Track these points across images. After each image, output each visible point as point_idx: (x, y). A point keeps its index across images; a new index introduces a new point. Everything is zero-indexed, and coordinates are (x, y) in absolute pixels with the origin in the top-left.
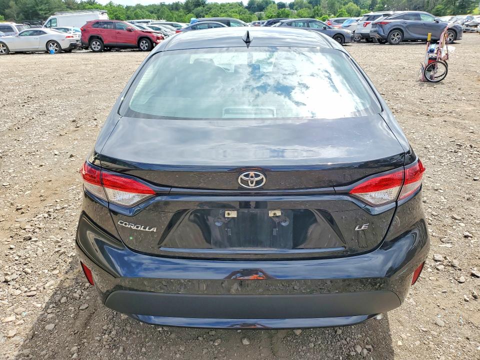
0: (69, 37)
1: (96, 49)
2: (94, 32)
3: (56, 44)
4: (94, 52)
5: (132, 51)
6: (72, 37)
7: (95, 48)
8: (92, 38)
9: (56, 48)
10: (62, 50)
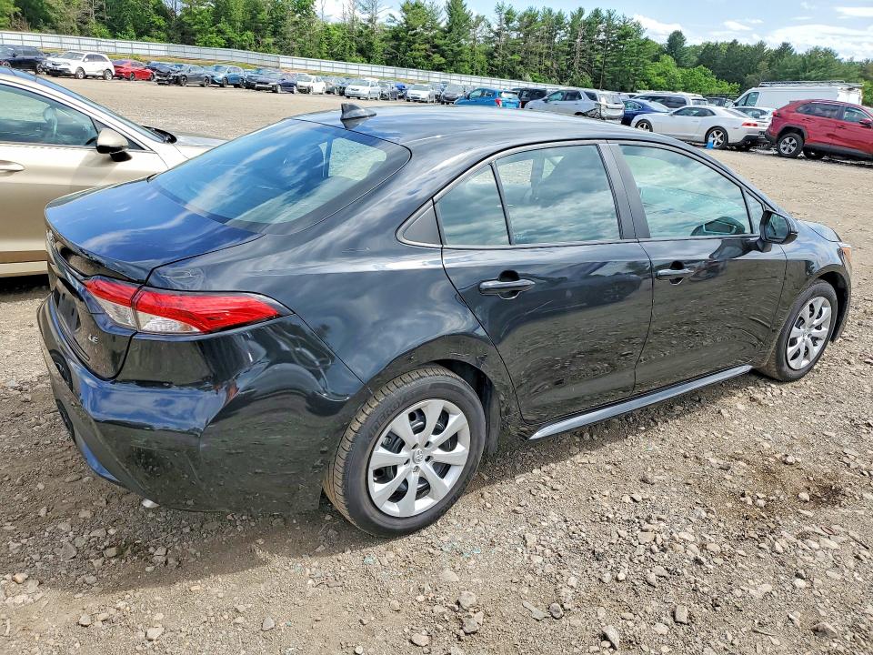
0: (749, 124)
1: (786, 152)
2: (796, 119)
3: (722, 134)
4: (780, 155)
5: (856, 165)
6: (755, 125)
7: (785, 149)
8: (787, 131)
9: (720, 141)
10: (729, 145)
